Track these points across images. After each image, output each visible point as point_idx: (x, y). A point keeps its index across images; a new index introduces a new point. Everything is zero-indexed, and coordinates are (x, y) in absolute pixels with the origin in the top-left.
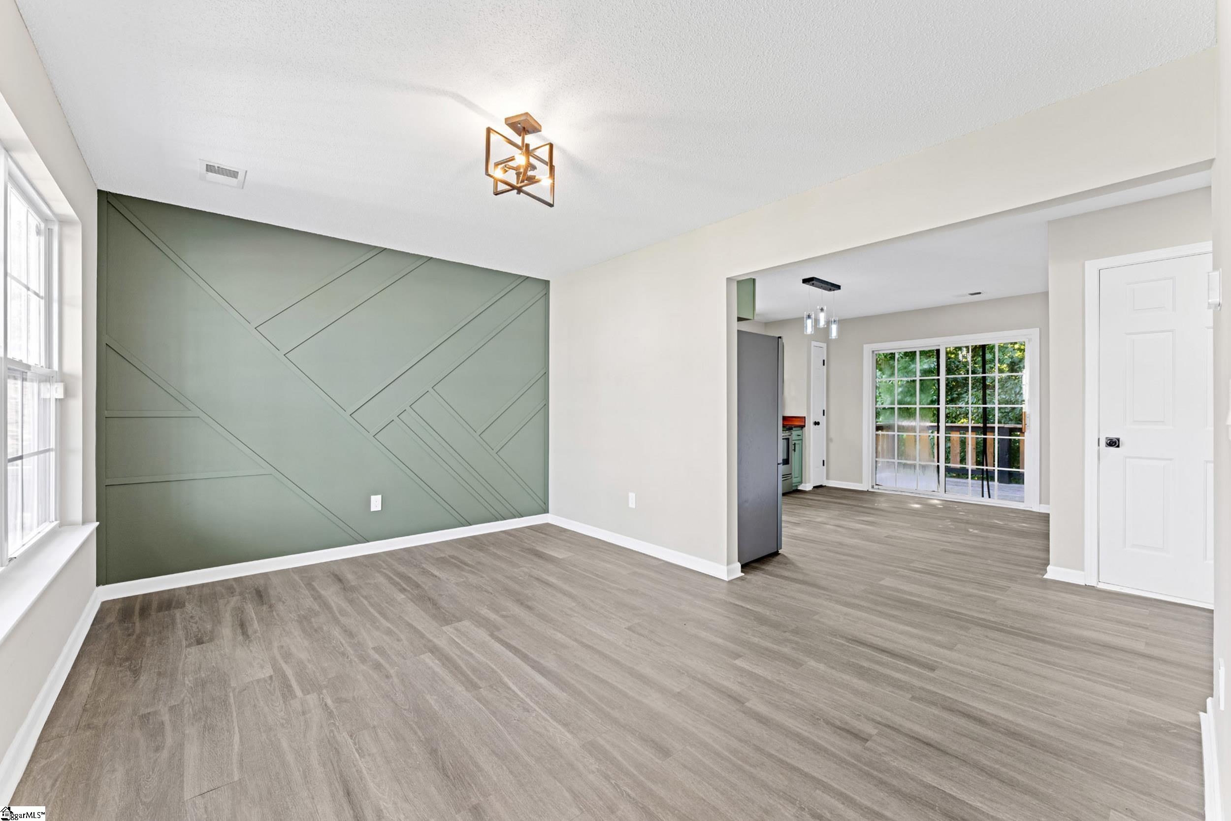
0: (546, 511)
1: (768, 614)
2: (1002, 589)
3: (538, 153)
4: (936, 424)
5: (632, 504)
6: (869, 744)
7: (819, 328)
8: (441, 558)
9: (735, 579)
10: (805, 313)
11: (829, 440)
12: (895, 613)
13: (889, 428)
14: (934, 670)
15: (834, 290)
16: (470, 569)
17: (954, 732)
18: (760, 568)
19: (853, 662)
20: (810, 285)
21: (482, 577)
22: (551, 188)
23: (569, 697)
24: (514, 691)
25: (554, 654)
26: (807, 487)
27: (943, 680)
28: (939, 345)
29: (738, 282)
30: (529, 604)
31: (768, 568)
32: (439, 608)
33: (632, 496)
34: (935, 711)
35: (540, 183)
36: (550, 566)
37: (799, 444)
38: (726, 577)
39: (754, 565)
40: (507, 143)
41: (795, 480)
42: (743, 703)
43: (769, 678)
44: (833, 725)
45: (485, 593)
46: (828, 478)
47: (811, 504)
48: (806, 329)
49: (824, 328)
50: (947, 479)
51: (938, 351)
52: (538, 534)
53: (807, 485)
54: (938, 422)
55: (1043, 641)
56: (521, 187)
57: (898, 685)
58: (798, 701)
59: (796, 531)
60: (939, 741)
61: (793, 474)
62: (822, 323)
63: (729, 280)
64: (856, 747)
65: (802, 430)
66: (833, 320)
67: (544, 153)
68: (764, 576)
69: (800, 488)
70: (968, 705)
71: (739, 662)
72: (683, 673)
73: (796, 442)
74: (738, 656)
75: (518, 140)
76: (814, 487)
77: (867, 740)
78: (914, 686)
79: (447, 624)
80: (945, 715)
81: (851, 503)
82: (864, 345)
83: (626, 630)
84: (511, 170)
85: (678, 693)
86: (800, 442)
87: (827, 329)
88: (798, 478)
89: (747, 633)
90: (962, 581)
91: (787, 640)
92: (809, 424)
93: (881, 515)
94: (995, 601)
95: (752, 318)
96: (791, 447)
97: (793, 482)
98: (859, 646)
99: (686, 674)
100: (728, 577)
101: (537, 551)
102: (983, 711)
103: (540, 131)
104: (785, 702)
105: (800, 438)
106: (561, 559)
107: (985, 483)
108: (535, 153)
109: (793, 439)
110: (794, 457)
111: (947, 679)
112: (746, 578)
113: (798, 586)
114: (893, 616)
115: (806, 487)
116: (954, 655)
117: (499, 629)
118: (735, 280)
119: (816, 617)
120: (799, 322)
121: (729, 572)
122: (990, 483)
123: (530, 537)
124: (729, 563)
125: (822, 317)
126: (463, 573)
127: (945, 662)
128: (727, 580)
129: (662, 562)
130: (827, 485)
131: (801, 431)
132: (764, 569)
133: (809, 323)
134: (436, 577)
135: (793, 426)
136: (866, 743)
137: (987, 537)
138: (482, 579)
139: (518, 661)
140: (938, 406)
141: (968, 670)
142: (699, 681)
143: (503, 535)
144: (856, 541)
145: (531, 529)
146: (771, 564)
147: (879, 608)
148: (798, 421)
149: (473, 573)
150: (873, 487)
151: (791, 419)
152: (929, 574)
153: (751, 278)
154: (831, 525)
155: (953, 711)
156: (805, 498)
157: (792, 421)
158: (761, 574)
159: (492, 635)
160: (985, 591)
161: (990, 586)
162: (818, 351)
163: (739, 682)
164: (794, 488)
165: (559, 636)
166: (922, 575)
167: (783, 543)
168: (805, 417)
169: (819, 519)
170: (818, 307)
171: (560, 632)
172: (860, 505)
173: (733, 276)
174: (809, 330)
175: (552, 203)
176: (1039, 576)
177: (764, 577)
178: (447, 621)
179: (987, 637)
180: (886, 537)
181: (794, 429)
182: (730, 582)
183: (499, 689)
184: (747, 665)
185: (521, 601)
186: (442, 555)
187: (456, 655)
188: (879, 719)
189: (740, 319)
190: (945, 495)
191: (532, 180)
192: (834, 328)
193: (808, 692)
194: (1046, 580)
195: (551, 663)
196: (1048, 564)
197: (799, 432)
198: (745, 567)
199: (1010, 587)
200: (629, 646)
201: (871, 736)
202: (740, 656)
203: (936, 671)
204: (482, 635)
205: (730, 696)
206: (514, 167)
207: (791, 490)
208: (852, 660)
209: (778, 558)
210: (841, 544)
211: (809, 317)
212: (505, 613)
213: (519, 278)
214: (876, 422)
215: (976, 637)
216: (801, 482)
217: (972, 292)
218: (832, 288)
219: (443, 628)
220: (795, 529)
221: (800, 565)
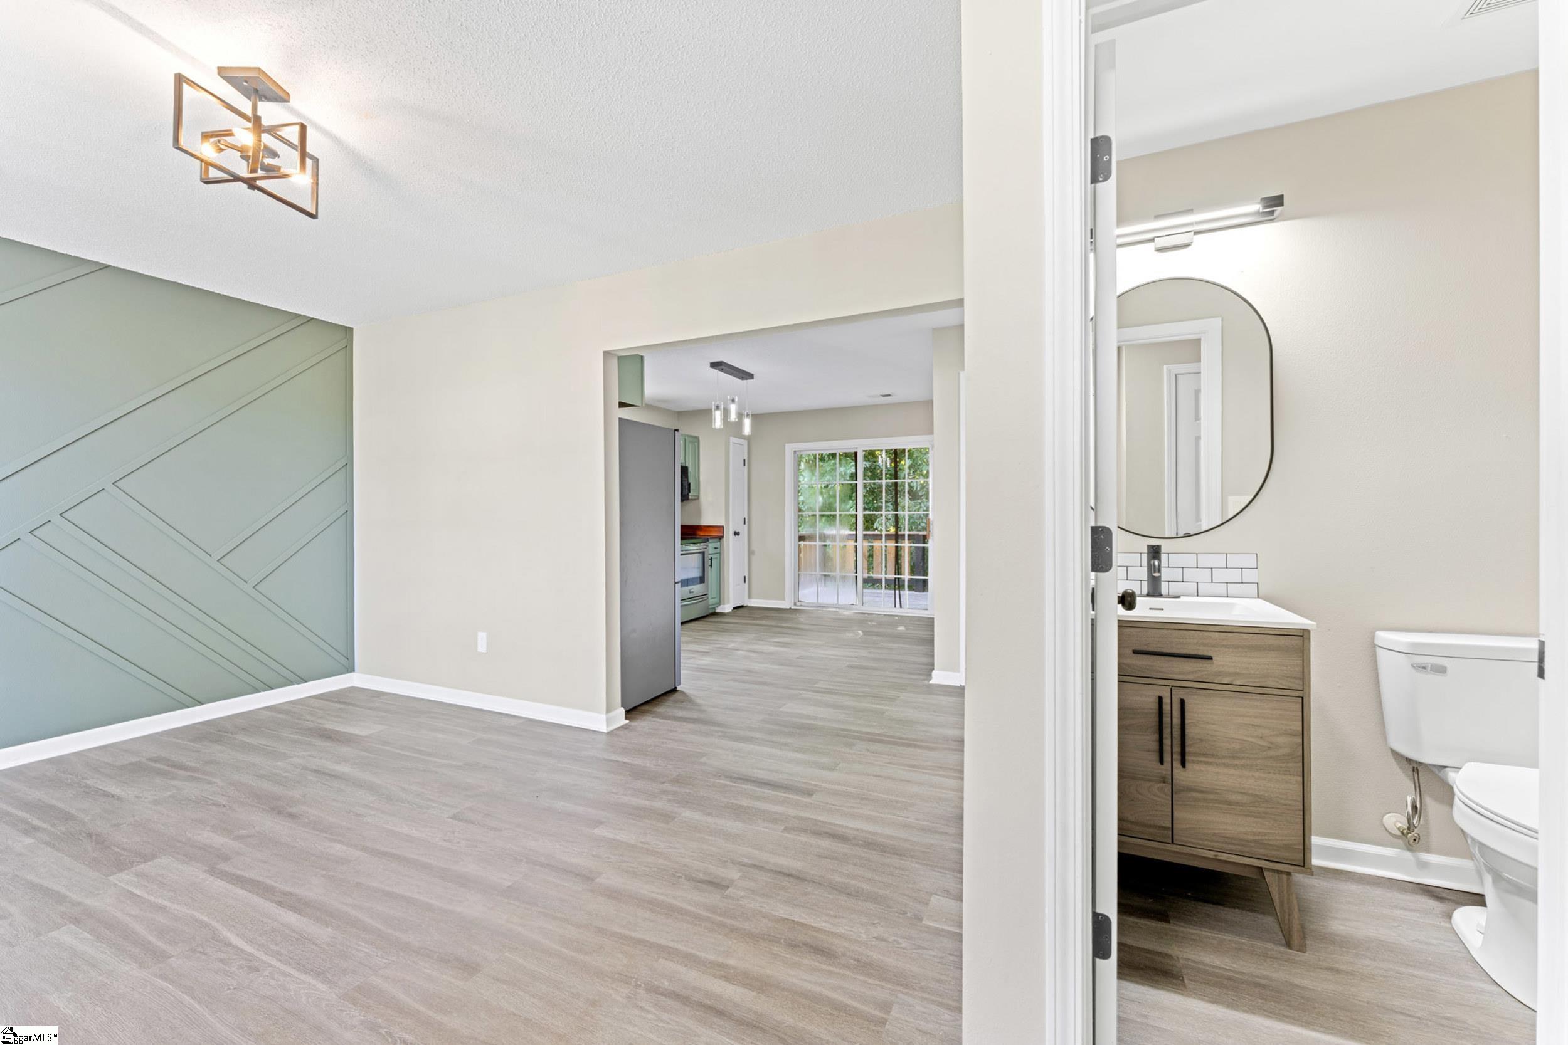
0: (349, 668)
1: (648, 765)
2: (892, 699)
3: (284, 133)
4: (854, 533)
5: (482, 648)
6: (730, 891)
7: (731, 423)
8: (132, 764)
9: (615, 730)
10: (713, 403)
11: (751, 553)
12: (789, 740)
13: (811, 538)
14: (812, 795)
15: (747, 379)
16: (189, 774)
17: (817, 856)
18: (651, 711)
19: (732, 803)
20: (719, 370)
21: (210, 783)
22: (312, 188)
23: (335, 932)
24: (236, 947)
25: (323, 876)
26: (726, 608)
27: (818, 803)
28: (857, 448)
29: (620, 358)
30: (294, 810)
31: (661, 709)
32: (109, 847)
33: (482, 636)
34: (803, 838)
35: (289, 179)
36: (344, 750)
37: (716, 558)
38: (605, 727)
39: (643, 708)
40: (224, 109)
41: (711, 601)
42: (593, 880)
43: (633, 842)
44: (695, 880)
45: (214, 808)
46: (750, 597)
47: (726, 628)
48: (715, 422)
49: (735, 422)
50: (865, 590)
51: (856, 454)
52: (332, 704)
53: (726, 606)
54: (856, 530)
55: (916, 746)
56: (255, 179)
57: (774, 819)
58: (660, 861)
59: (703, 662)
60: (800, 869)
61: (709, 594)
62: (733, 417)
63: (607, 354)
64: (713, 898)
65: (720, 541)
66: (746, 414)
67: (292, 134)
68: (654, 719)
69: (718, 610)
70: (835, 825)
71: (599, 831)
72: (521, 860)
73: (713, 556)
74: (599, 823)
75: (245, 106)
76: (734, 608)
77: (728, 887)
78: (789, 816)
79: (121, 870)
80: (813, 840)
81: (769, 624)
82: (787, 445)
83: (449, 820)
84: (230, 149)
85: (509, 887)
86: (718, 555)
87: (739, 424)
88: (716, 599)
89: (616, 793)
90: (859, 696)
91: (665, 792)
92: (728, 535)
93: (797, 635)
94: (884, 713)
95: (640, 405)
96: (707, 562)
97: (710, 604)
98: (743, 784)
99: (525, 860)
100: (608, 725)
101: (326, 730)
102: (847, 827)
103: (289, 102)
104: (645, 866)
105: (718, 551)
106: (366, 737)
107: (897, 592)
108: (279, 133)
109: (710, 553)
110: (711, 574)
111: (822, 802)
112: (630, 726)
113: (691, 726)
114: (785, 744)
115: (724, 609)
116: (834, 775)
117: (226, 858)
118: (615, 355)
119: (704, 760)
120: (705, 414)
121: (608, 722)
122: (901, 592)
123: (316, 710)
124: (609, 710)
125: (733, 408)
126: (173, 782)
127: (824, 785)
128: (605, 731)
129: (521, 721)
130: (749, 605)
131: (719, 543)
132: (655, 712)
133: (718, 415)
134: (113, 796)
135: (709, 537)
136: (726, 890)
137: (891, 649)
138: (210, 786)
139: (255, 899)
140: (856, 513)
141: (844, 788)
142: (542, 865)
143: (268, 713)
144: (765, 665)
145: (322, 699)
146: (666, 704)
147: (774, 738)
148: (716, 531)
149: (193, 779)
150: (795, 604)
151: (708, 529)
152: (828, 693)
153: (637, 355)
154: (743, 651)
155: (820, 834)
156: (721, 622)
157: (711, 531)
158: (650, 718)
159: (212, 871)
160: (877, 704)
161: (882, 698)
162: (737, 450)
163: (593, 856)
164: (711, 612)
165: (338, 849)
166: (824, 695)
167: (682, 677)
168: (723, 527)
169: (732, 645)
170: (729, 397)
171: (340, 842)
172: (779, 625)
173: (612, 349)
174: (718, 423)
175: (315, 213)
176: (926, 682)
177: (654, 721)
178: (120, 866)
179: (868, 750)
180: (798, 658)
181: (710, 541)
182: (610, 733)
183: (208, 950)
184: (608, 832)
185: (278, 808)
186: (135, 759)
187: (130, 915)
188: (746, 860)
189: (622, 405)
190: (863, 608)
191: (273, 173)
192: (747, 423)
193: (675, 848)
194: (931, 685)
195: (314, 890)
196: (933, 669)
197: (717, 545)
198: (631, 712)
199: (899, 697)
200: (449, 841)
201: (733, 881)
202: (601, 823)
203: (814, 796)
204: (195, 873)
205: (577, 875)
206: (237, 147)
207: (707, 614)
208: (731, 801)
209: (676, 696)
210: (749, 671)
211: (718, 408)
212: (244, 831)
213: (293, 319)
214: (799, 531)
215: (859, 752)
216: (719, 604)
217: (884, 394)
218: (744, 376)
219: (111, 878)
220: (702, 660)
221: (699, 701)
